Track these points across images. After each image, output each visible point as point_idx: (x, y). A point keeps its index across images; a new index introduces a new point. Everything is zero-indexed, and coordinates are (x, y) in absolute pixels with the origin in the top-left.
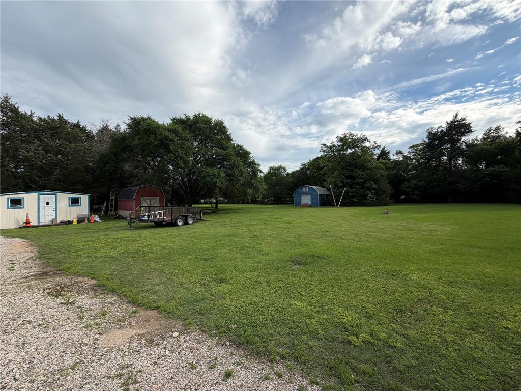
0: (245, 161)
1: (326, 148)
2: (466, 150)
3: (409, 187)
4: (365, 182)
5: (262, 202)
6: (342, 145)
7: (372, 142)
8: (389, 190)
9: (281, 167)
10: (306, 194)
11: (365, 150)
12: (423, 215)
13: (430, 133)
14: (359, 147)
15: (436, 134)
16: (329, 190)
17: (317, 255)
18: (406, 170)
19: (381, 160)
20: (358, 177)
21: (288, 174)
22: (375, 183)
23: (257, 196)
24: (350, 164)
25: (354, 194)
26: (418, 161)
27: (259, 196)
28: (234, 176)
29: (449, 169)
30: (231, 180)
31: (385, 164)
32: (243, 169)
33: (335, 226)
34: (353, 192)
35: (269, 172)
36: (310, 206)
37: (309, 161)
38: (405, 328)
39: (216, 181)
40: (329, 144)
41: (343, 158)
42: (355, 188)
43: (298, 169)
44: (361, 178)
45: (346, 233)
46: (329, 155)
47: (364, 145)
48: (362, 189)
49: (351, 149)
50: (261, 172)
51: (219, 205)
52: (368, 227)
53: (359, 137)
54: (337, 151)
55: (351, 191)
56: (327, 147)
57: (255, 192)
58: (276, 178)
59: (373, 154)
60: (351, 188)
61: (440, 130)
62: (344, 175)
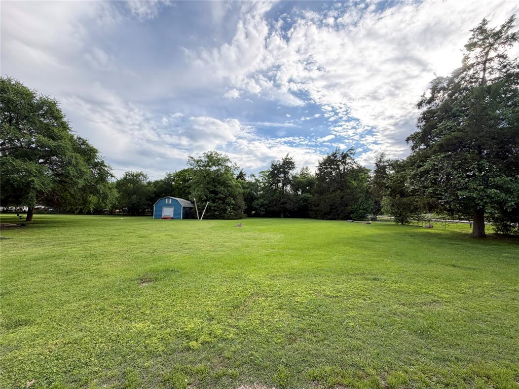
0: (89, 160)
1: (193, 162)
2: (292, 180)
3: (258, 204)
4: (225, 198)
5: (111, 213)
6: (208, 161)
7: (233, 163)
8: (243, 205)
9: (141, 174)
10: (168, 206)
11: (228, 169)
12: (264, 227)
13: (273, 165)
14: (222, 166)
15: (276, 166)
16: (193, 203)
17: (171, 269)
18: (256, 191)
19: (239, 180)
20: (220, 192)
21: (149, 183)
22: (234, 199)
23: (104, 205)
24: (214, 180)
25: (216, 208)
26: (264, 184)
27: (106, 205)
28: (67, 177)
29: (282, 192)
30: (61, 182)
31: (242, 184)
32: (84, 169)
33: (194, 239)
34: (215, 206)
35: (125, 179)
36: (172, 218)
37: (175, 172)
38: (238, 320)
39: (33, 181)
40: (196, 158)
41: (208, 173)
42: (217, 202)
43: (163, 179)
44: (222, 194)
45: (204, 245)
46: (195, 169)
47: (226, 164)
48: (223, 203)
49: (215, 166)
50: (112, 176)
51: (34, 216)
52: (224, 238)
53: (222, 156)
54: (204, 166)
55: (213, 205)
56: (194, 160)
57: (101, 201)
58: (134, 185)
59: (233, 174)
60: (214, 202)
61: (278, 163)
62: (208, 190)
